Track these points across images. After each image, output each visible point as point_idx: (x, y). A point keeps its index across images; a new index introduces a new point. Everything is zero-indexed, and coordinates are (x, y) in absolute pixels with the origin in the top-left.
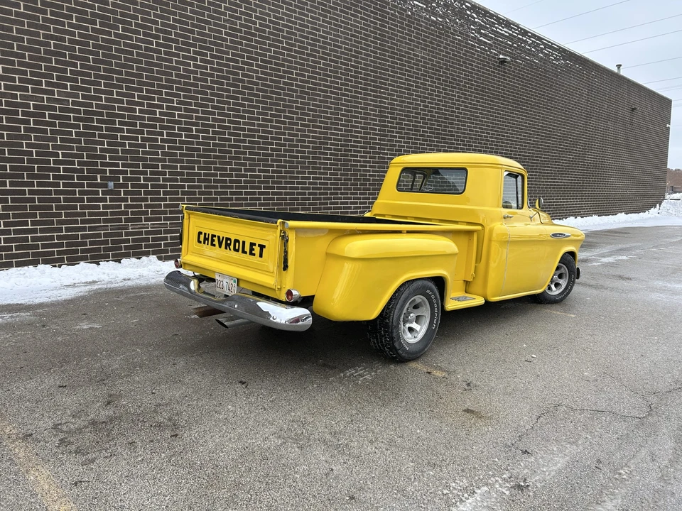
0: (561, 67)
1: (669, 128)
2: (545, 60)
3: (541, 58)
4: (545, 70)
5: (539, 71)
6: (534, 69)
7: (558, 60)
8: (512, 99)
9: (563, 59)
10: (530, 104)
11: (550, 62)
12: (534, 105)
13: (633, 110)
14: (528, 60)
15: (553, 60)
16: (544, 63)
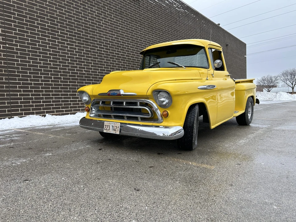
0: (182, 13)
1: (246, 57)
2: (170, 6)
3: (167, 4)
4: (170, 12)
5: (166, 11)
6: (163, 9)
7: (179, 8)
8: (147, 24)
9: (183, 9)
10: (161, 30)
11: (174, 8)
12: (164, 32)
13: (227, 45)
14: (158, 3)
15: (176, 7)
16: (170, 8)
